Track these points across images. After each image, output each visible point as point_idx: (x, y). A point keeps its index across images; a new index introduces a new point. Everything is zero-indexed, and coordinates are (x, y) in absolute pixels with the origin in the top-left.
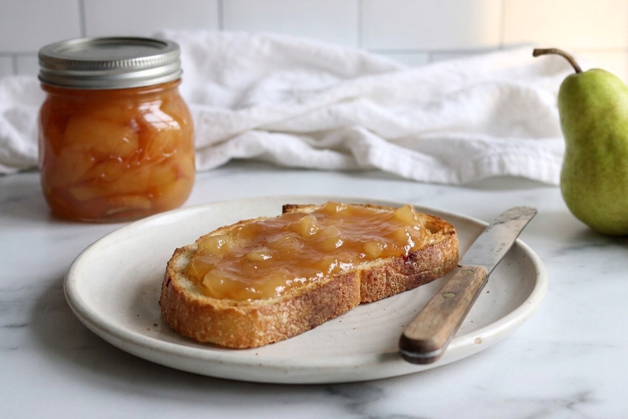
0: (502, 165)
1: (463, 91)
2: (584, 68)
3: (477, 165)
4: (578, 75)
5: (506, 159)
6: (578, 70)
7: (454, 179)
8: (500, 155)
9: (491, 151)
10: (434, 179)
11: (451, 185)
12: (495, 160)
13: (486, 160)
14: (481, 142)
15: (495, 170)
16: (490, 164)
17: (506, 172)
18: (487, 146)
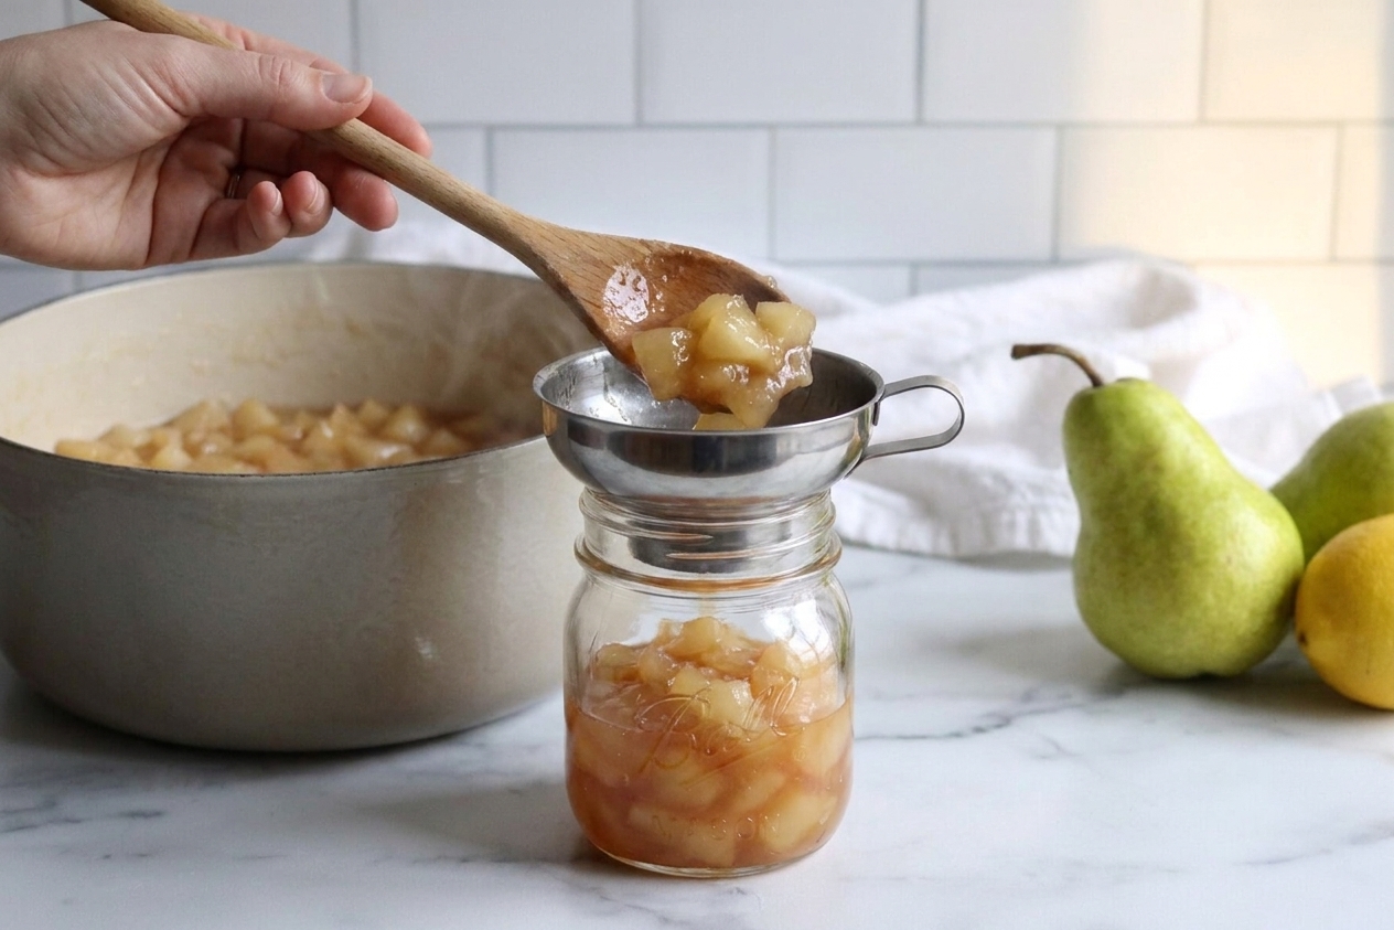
0: (1034, 529)
1: (968, 358)
2: (1108, 378)
3: (988, 523)
4: (1096, 391)
5: (1043, 519)
6: (1096, 381)
7: (945, 546)
8: (1034, 509)
9: (1015, 500)
10: (906, 544)
11: (936, 557)
12: (1022, 519)
13: (1005, 517)
14: (1000, 477)
15: (1021, 541)
16: (1012, 525)
17: (1041, 546)
18: (1009, 486)
